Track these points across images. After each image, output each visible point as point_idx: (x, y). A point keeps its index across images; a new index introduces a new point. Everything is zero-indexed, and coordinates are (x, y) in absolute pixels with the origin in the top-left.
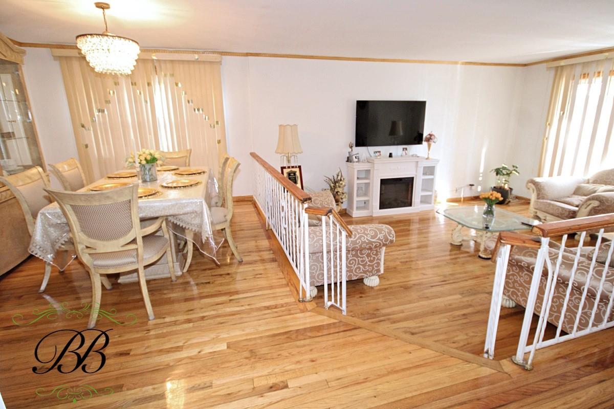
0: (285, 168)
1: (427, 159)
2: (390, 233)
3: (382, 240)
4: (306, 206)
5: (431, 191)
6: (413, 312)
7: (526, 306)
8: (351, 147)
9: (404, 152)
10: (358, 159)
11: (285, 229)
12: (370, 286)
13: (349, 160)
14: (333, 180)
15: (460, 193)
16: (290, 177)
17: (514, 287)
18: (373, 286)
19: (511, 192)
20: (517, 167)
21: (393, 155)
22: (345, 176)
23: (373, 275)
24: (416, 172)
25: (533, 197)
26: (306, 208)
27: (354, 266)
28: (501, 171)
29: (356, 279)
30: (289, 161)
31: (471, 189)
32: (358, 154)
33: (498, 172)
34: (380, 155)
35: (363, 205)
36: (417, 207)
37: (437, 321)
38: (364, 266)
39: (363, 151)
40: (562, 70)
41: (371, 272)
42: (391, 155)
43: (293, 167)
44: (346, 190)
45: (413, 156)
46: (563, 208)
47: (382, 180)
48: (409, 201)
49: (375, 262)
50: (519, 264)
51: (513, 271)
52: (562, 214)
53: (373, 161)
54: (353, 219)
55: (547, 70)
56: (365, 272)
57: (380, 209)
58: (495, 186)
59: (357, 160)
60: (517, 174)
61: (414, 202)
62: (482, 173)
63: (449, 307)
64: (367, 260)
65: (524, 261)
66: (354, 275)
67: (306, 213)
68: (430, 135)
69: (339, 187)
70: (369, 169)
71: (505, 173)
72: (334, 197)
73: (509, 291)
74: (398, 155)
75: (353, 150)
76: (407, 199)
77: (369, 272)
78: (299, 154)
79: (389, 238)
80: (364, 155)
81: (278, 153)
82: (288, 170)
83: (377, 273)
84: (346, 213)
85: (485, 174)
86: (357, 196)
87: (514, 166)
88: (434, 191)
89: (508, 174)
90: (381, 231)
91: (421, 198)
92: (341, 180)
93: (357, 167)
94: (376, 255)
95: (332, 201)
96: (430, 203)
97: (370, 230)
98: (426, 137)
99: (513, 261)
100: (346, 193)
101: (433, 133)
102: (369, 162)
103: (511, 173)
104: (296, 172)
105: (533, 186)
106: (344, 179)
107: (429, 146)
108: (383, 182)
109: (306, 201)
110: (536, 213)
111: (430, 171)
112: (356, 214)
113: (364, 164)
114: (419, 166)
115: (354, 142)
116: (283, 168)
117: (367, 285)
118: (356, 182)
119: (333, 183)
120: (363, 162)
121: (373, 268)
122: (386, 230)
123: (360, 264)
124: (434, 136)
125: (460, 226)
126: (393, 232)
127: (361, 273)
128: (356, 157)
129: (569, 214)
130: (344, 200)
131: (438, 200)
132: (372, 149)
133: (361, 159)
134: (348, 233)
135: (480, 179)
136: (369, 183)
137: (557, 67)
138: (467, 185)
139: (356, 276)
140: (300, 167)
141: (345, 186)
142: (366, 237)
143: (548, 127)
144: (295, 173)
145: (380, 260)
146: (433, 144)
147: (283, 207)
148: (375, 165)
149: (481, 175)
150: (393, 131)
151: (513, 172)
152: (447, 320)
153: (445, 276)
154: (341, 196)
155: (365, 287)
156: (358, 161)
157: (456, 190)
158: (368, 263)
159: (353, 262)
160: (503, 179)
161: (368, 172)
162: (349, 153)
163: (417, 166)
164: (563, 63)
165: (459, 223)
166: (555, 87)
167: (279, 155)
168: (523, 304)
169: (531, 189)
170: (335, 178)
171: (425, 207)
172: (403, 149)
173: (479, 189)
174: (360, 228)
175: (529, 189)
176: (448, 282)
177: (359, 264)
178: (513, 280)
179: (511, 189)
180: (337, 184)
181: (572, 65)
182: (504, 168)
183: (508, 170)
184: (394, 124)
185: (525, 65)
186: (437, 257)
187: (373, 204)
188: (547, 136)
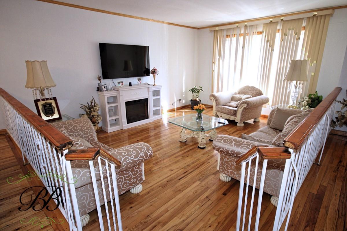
0: (39, 100)
1: (154, 85)
2: (148, 150)
3: (143, 157)
4: (66, 152)
5: (159, 107)
6: (174, 208)
7: (240, 180)
8: (100, 80)
9: (139, 81)
10: (107, 88)
11: (45, 167)
12: (136, 193)
13: (99, 89)
14: (88, 106)
15: (174, 105)
16: (46, 108)
17: (231, 169)
18: (138, 193)
19: (200, 102)
20: (202, 88)
21: (132, 84)
22: (97, 102)
23: (138, 184)
24: (149, 95)
25: (214, 104)
26: (66, 155)
27: (122, 183)
28: (194, 90)
29: (124, 192)
30: (42, 94)
31: (180, 102)
32: (106, 84)
33: (193, 91)
34: (123, 84)
35: (115, 122)
36: (152, 118)
37: (193, 210)
38: (130, 180)
39: (109, 83)
40: (217, 33)
41: (136, 182)
42: (130, 84)
43: (47, 99)
44: (100, 113)
45: (145, 84)
46: (230, 110)
47: (126, 102)
48: (146, 114)
49: (138, 174)
50: (238, 156)
51: (230, 159)
52: (230, 113)
53: (118, 89)
54: (109, 134)
55: (210, 32)
56: (131, 185)
57: (127, 123)
58: (192, 99)
59: (105, 89)
60: (202, 91)
61: (150, 115)
62: (184, 92)
63: (196, 194)
64: (132, 174)
65: (241, 154)
66: (122, 190)
67: (67, 160)
68: (154, 69)
69: (94, 111)
70: (116, 95)
71: (196, 91)
72: (91, 120)
73: (228, 172)
74: (135, 84)
75: (102, 82)
76: (145, 113)
77: (134, 183)
78: (52, 88)
79: (148, 153)
80: (110, 85)
81: (28, 88)
82: (43, 102)
83: (140, 182)
84: (102, 130)
85: (186, 93)
86: (110, 116)
87: (200, 87)
88: (160, 106)
89: (198, 92)
90: (141, 149)
91: (153, 111)
92: (95, 106)
93: (107, 94)
94: (138, 168)
95: (90, 125)
96: (160, 115)
97: (132, 151)
98: (151, 71)
99: (234, 154)
100: (100, 115)
101: (156, 68)
102: (115, 90)
103: (199, 91)
104: (52, 103)
105: (213, 98)
106: (97, 105)
107: (154, 77)
108: (127, 103)
109: (65, 146)
110: (217, 113)
111: (157, 93)
112: (111, 130)
113: (111, 92)
114: (150, 90)
115: (101, 75)
116: (36, 101)
117: (133, 193)
118: (107, 106)
119: (88, 109)
120: (110, 90)
121: (137, 179)
122: (145, 148)
123: (127, 180)
124: (157, 70)
125: (184, 129)
126: (150, 148)
127: (128, 186)
128: (104, 87)
129: (234, 113)
130: (99, 121)
131: (163, 111)
132: (116, 81)
133: (109, 88)
134: (116, 164)
135: (184, 96)
136: (117, 106)
137: (215, 31)
138: (178, 100)
139: (124, 190)
140: (55, 99)
141: (98, 110)
142: (130, 158)
143: (214, 64)
144: (50, 104)
145: (142, 171)
146: (156, 75)
147: (38, 146)
148: (120, 92)
149: (184, 93)
150: (126, 68)
151: (200, 90)
152: (198, 206)
153: (185, 168)
154: (96, 118)
155: (132, 196)
156: (107, 90)
157: (172, 104)
158: (133, 176)
159: (120, 180)
160: (195, 94)
161: (115, 98)
162: (98, 84)
163: (149, 91)
164: (217, 28)
165: (184, 127)
166: (215, 42)
167: (31, 90)
168: (238, 179)
169: (212, 99)
170: (90, 105)
171: (157, 117)
172: (138, 79)
173: (184, 102)
174: (123, 150)
175: (211, 100)
176: (188, 172)
177: (125, 180)
178: (231, 165)
179: (200, 100)
180: (92, 110)
181: (222, 30)
182: (196, 89)
183: (197, 89)
184: (126, 63)
185: (198, 29)
186: (175, 154)
187: (123, 121)
188: (213, 70)
